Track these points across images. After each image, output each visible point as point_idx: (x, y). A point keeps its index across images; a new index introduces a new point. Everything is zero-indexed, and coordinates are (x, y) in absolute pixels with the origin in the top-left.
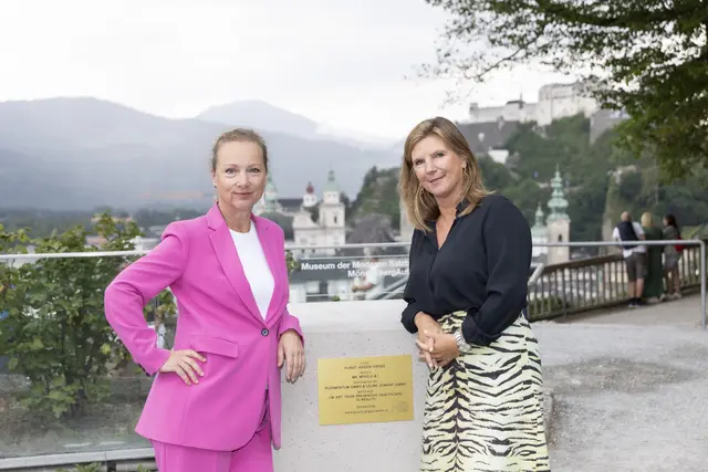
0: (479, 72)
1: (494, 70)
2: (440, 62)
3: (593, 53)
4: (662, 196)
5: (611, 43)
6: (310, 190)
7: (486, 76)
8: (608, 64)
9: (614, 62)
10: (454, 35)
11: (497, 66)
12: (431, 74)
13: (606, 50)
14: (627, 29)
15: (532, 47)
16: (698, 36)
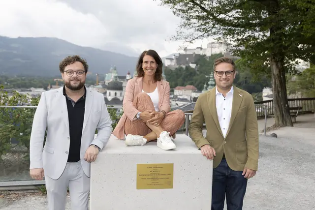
0: (191, 40)
1: (196, 40)
2: (178, 35)
3: (231, 36)
4: (246, 82)
5: (238, 33)
6: (129, 74)
7: (193, 41)
8: (236, 40)
9: (238, 40)
10: (183, 27)
11: (197, 38)
12: (174, 39)
13: (235, 36)
14: (243, 29)
15: (210, 32)
16: (268, 32)
